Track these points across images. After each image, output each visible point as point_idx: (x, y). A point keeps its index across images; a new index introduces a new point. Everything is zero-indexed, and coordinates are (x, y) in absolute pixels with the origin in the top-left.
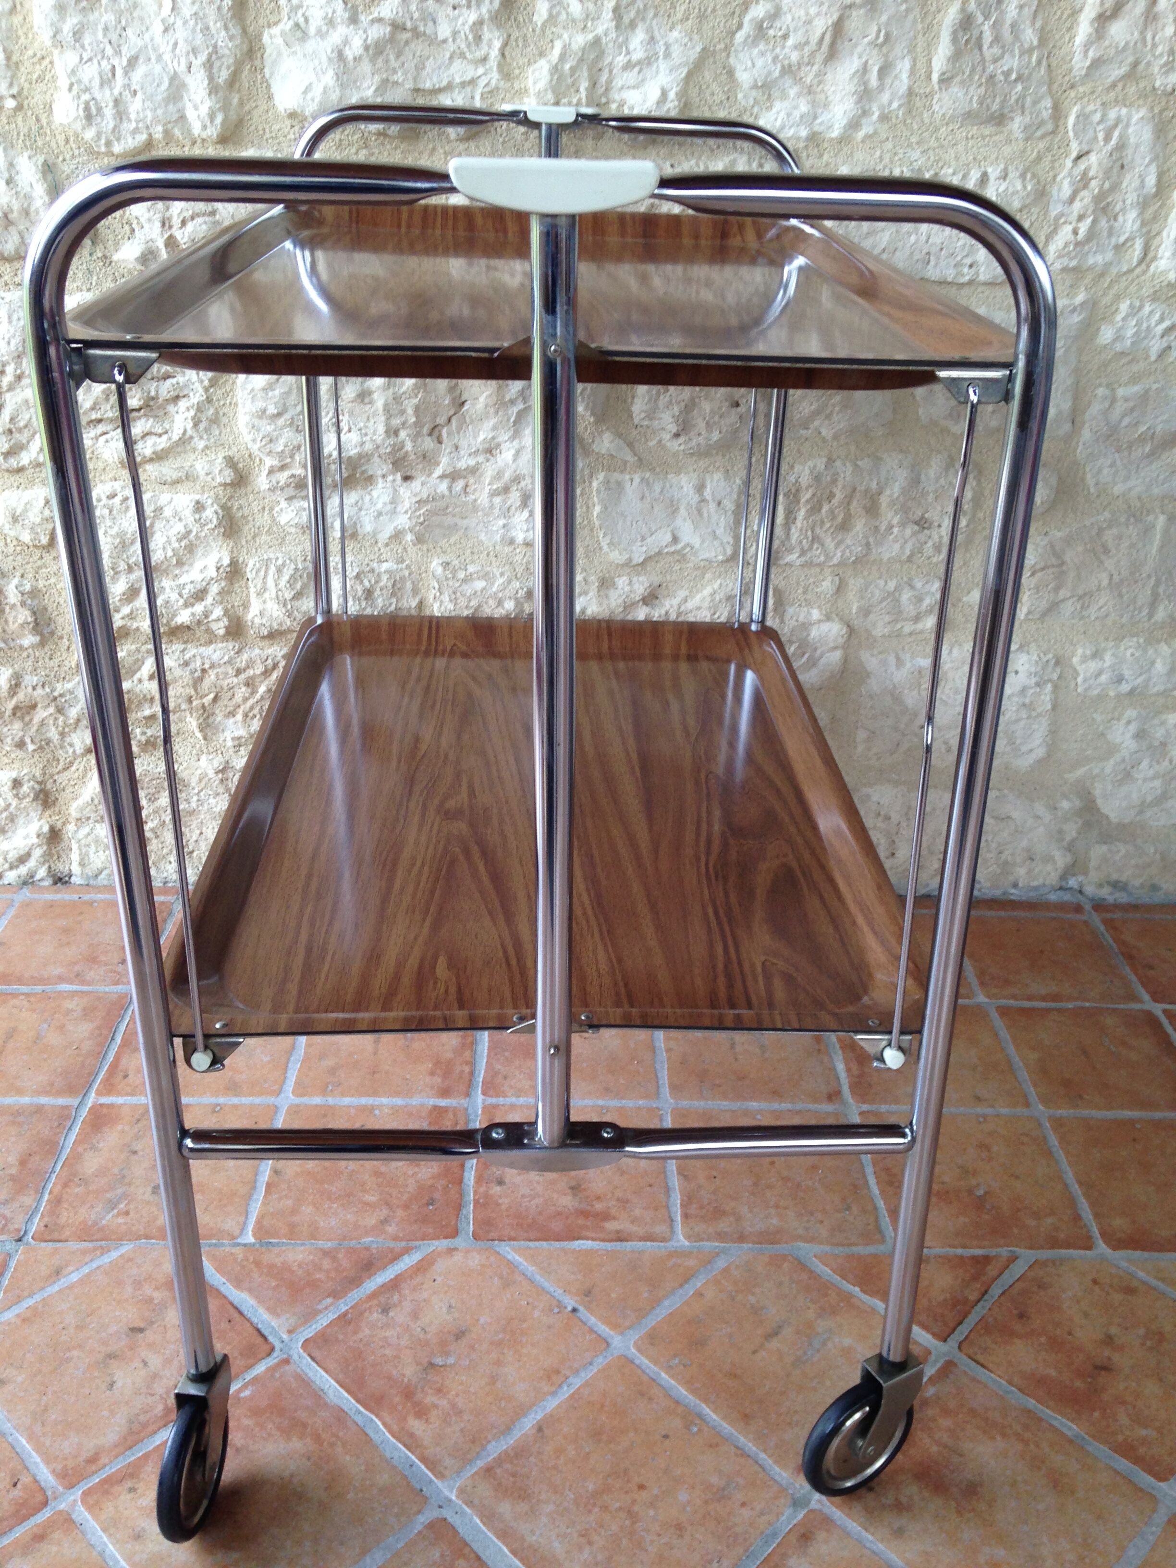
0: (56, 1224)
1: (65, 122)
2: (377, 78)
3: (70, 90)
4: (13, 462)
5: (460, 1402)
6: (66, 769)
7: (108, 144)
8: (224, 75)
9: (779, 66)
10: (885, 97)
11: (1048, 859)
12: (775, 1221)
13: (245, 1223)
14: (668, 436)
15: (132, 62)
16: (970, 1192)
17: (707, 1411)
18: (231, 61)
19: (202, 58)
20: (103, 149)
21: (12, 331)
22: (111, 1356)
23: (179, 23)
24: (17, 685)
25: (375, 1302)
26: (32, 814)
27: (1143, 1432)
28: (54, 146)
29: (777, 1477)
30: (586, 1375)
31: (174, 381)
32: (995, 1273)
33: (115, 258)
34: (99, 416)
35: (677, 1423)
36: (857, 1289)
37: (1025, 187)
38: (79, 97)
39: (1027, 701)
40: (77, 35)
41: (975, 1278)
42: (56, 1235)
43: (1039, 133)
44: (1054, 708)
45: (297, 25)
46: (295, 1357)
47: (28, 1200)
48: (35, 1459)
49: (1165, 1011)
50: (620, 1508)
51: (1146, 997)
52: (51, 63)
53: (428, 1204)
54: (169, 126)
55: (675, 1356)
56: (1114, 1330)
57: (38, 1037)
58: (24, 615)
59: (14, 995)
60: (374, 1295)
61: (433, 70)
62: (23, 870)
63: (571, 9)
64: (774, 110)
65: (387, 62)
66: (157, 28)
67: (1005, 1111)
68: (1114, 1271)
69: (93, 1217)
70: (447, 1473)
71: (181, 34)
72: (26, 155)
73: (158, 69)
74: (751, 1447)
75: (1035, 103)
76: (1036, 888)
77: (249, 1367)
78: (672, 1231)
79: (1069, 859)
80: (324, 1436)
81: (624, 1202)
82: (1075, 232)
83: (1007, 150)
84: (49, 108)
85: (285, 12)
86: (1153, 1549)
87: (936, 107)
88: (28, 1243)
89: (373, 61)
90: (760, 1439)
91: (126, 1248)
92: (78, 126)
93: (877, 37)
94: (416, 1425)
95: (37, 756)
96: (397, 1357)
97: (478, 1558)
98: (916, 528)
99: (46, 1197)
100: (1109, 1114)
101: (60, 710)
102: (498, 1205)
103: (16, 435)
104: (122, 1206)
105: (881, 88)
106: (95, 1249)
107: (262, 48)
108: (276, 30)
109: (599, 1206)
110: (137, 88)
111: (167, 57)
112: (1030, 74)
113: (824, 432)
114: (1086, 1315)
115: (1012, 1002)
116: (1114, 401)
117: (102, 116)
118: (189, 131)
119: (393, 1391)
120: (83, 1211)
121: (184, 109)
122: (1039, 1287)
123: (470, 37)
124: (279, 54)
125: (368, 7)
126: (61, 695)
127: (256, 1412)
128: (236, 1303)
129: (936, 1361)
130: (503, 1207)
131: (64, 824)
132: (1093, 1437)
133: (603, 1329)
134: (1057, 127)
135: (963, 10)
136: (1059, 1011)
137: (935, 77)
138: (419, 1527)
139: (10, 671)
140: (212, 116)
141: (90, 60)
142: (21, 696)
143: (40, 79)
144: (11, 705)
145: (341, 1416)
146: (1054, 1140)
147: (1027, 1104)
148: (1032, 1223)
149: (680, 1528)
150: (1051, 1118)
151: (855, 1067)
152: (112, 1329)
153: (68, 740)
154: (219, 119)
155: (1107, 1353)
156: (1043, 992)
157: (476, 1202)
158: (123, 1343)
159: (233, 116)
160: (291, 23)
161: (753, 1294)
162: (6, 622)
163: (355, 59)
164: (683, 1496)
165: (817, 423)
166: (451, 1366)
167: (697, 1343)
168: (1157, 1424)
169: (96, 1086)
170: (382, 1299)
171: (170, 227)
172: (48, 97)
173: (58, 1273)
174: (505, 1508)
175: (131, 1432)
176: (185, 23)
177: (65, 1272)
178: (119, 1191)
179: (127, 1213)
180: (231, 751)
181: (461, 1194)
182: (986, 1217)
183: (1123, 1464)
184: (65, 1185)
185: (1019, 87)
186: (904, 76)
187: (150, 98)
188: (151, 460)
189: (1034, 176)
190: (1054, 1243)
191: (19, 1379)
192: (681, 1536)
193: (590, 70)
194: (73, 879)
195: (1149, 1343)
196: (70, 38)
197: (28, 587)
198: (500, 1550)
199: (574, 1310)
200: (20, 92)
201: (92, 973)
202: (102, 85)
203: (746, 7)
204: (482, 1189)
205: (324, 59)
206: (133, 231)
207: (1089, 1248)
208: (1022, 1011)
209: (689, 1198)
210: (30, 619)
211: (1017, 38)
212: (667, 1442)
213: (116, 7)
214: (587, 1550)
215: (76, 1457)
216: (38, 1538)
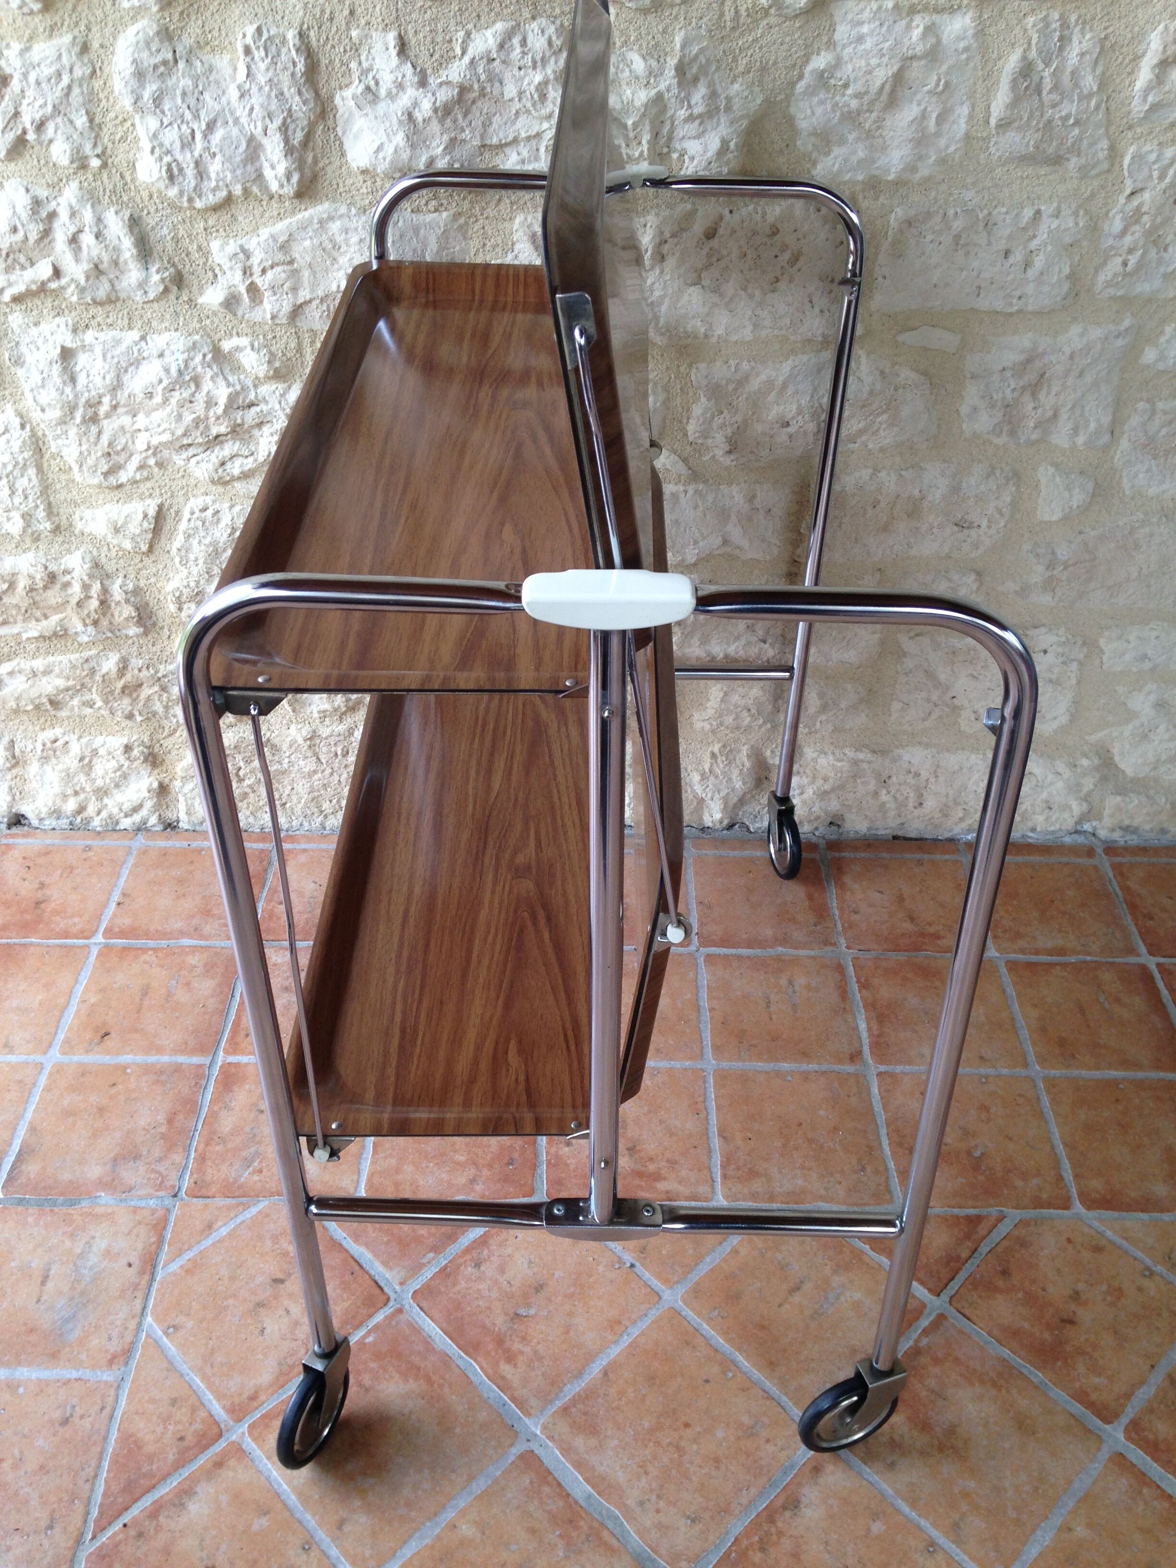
0: (203, 1181)
1: (149, 181)
2: (446, 137)
3: (152, 152)
4: (112, 481)
5: (540, 1348)
6: (170, 735)
7: (190, 200)
8: (298, 137)
9: (838, 114)
10: (943, 142)
11: (1067, 807)
12: (800, 1182)
13: (358, 1182)
14: (721, 453)
15: (211, 127)
16: (969, 1153)
17: (740, 1358)
18: (305, 122)
19: (278, 122)
20: (186, 204)
21: (107, 367)
22: (260, 1305)
23: (254, 90)
24: (125, 668)
25: (468, 1257)
26: (143, 772)
27: (1097, 1380)
28: (138, 200)
30: (643, 1325)
31: (258, 409)
32: (985, 1232)
33: (200, 301)
34: (190, 441)
35: (716, 1369)
36: (868, 1247)
37: (1077, 224)
38: (161, 159)
39: (1054, 677)
40: (157, 101)
41: (968, 1237)
42: (204, 1192)
43: (1093, 172)
44: (1079, 682)
45: (368, 88)
46: (407, 1307)
47: (177, 1157)
48: (209, 1396)
49: (1159, 965)
50: (670, 1444)
51: (1143, 949)
52: (133, 125)
53: (508, 1164)
54: (248, 185)
55: (715, 1308)
56: (1081, 1287)
57: (169, 995)
58: (128, 611)
59: (144, 950)
60: (468, 1250)
61: (500, 127)
62: (137, 818)
63: (634, 66)
64: (832, 155)
65: (455, 121)
66: (233, 93)
67: (1005, 1071)
68: (1086, 1230)
69: (233, 1175)
70: (532, 1411)
71: (256, 100)
72: (112, 210)
73: (235, 131)
74: (775, 1391)
75: (1091, 145)
76: (1053, 832)
77: (370, 1316)
78: (713, 1192)
79: (1085, 807)
80: (434, 1378)
81: (672, 1163)
82: (1125, 264)
83: (1061, 189)
84: (132, 166)
85: (355, 76)
86: (1094, 1483)
87: (993, 150)
88: (182, 1199)
89: (442, 121)
90: (783, 1384)
91: (262, 1205)
92: (161, 185)
93: (937, 85)
94: (506, 1369)
95: (144, 725)
96: (489, 1308)
97: (559, 1484)
98: (956, 528)
99: (193, 1155)
100: (1097, 1074)
101: (164, 689)
102: (567, 1165)
103: (114, 457)
104: (256, 1164)
105: (938, 134)
106: (238, 1205)
107: (335, 109)
108: (348, 93)
109: (652, 1167)
110: (217, 150)
111: (244, 120)
112: (1088, 118)
113: (870, 446)
114: (1059, 1271)
115: (1021, 957)
116: (1154, 412)
117: (184, 176)
118: (267, 188)
119: (488, 1339)
120: (224, 1168)
121: (261, 168)
122: (1022, 1245)
123: (536, 96)
124: (351, 114)
125: (436, 70)
126: (164, 676)
127: (378, 1356)
128: (356, 1256)
129: (930, 1314)
130: (572, 1167)
131: (171, 780)
132: (1054, 1384)
133: (656, 1284)
134: (1112, 165)
135: (1024, 58)
136: (1064, 965)
137: (993, 122)
138: (512, 1458)
139: (118, 655)
140: (288, 177)
141: (170, 124)
142: (128, 677)
143: (123, 139)
144: (120, 684)
145: (446, 1360)
146: (1046, 1101)
147: (1026, 1065)
148: (1019, 1183)
149: (717, 1460)
150: (1045, 1079)
151: (875, 1026)
152: (259, 1280)
153: (172, 712)
154: (295, 178)
155: (1073, 1307)
156: (1050, 944)
157: (549, 1163)
158: (268, 1293)
159: (308, 172)
160: (361, 87)
161: (780, 1252)
162: (112, 615)
163: (424, 120)
164: (720, 1434)
165: (864, 438)
166: (533, 1317)
167: (734, 1297)
168: (1109, 1373)
169: (223, 1045)
170: (475, 1254)
171: (251, 275)
172: (131, 155)
173: (209, 1227)
174: (579, 1442)
175: (282, 1374)
176: (260, 88)
177: (215, 1227)
178: (253, 1150)
179: (261, 1171)
180: (317, 721)
181: (536, 1155)
182: (981, 1178)
183: (1077, 1408)
184: (207, 1144)
185: (1076, 131)
186: (963, 121)
187: (229, 159)
188: (239, 478)
189: (1086, 212)
190: (1038, 1203)
191: (190, 1324)
193: (652, 122)
194: (181, 825)
195: (1109, 1298)
196: (150, 104)
197: (131, 587)
198: (577, 1478)
199: (632, 1266)
200: (104, 153)
201: (208, 926)
202: (183, 147)
203: (807, 59)
204: (553, 1150)
205: (395, 121)
206: (216, 276)
207: (1067, 1208)
208: (1030, 965)
209: (728, 1159)
210: (133, 614)
211: (1077, 85)
212: (707, 1386)
213: (193, 72)
214: (644, 1479)
215: (240, 1395)
216: (219, 1464)
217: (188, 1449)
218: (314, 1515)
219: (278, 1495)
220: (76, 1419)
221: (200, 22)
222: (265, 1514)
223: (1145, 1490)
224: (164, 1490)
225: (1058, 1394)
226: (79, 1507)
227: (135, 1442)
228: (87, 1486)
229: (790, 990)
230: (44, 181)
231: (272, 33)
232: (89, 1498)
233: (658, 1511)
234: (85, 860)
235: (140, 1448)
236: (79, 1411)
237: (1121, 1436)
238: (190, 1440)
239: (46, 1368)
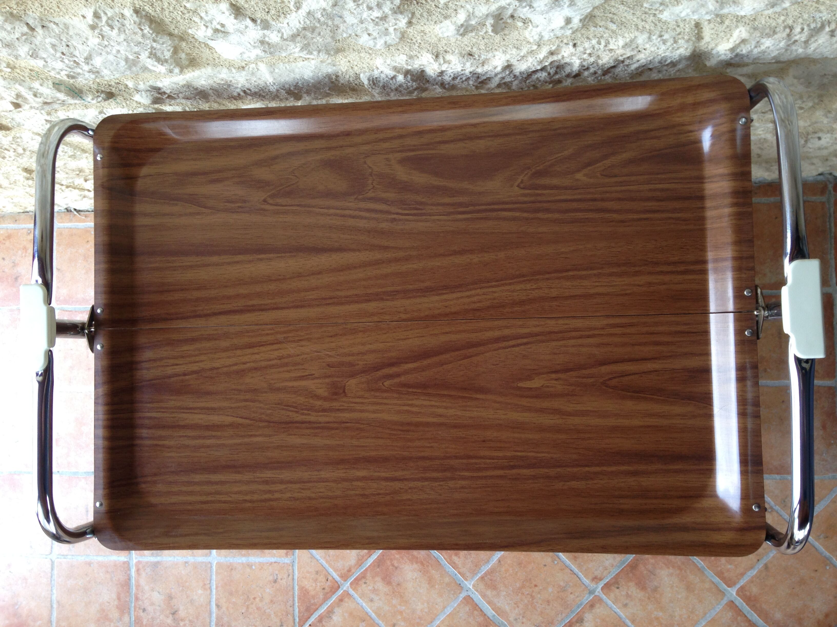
15: (88, 58)
18: (169, 48)
19: (146, 54)
29: (584, 583)
35: (550, 560)
48: (331, 570)
50: (528, 594)
65: (304, 38)
70: (468, 579)
71: (119, 47)
72: (37, 83)
73: (111, 58)
74: (576, 570)
80: (424, 563)
85: (201, 25)
86: (717, 614)
89: (292, 41)
90: (580, 567)
94: (455, 559)
97: (481, 610)
108: (199, 31)
125: (276, 20)
132: (708, 568)
138: (461, 599)
149: (548, 602)
154: (176, 69)
164: (550, 590)
168: (736, 563)
174: (489, 593)
175: (359, 560)
176: (119, 43)
183: (717, 580)
192: (549, 605)
198: (488, 608)
202: (73, 68)
205: (249, 45)
212: (545, 568)
214: (517, 610)
215: (343, 569)
216: (341, 600)
217: (327, 593)
218: (383, 622)
219: (367, 613)
220: (279, 580)
222: (363, 621)
223: (739, 618)
224: (322, 610)
225: (709, 573)
226: (290, 617)
227: (306, 590)
228: (291, 609)
231: (109, 14)
232: (293, 614)
233: (523, 623)
235: (308, 593)
236: (279, 577)
237: (734, 593)
238: (327, 589)
239: (261, 557)
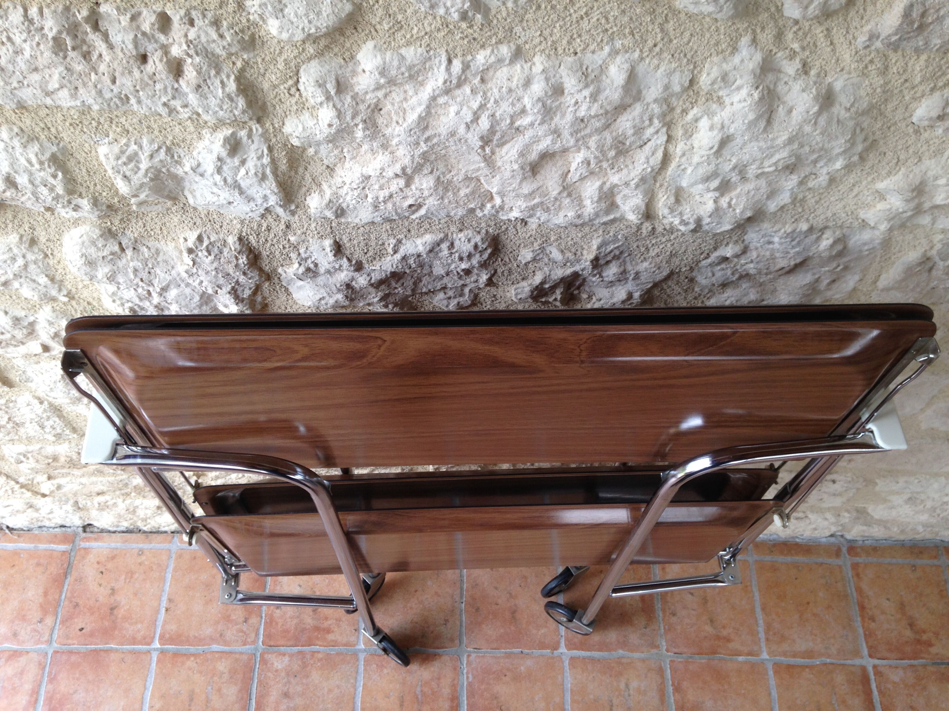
2: (381, 294)
3: (114, 302)
8: (247, 293)
9: (737, 275)
11: (828, 529)
15: (165, 289)
18: (252, 285)
19: (227, 288)
23: (202, 272)
40: (111, 277)
45: (308, 269)
51: (865, 651)
57: (208, 701)
63: (553, 257)
64: (726, 293)
65: (389, 286)
71: (205, 278)
73: (188, 291)
79: (840, 528)
85: (295, 261)
89: (377, 287)
107: (278, 275)
108: (289, 270)
111: (195, 286)
115: (783, 659)
121: (215, 306)
123: (462, 274)
124: (294, 280)
125: (370, 262)
136: (810, 667)
141: (127, 288)
143: (85, 288)
160: (302, 269)
163: (361, 288)
176: (207, 272)
186: (852, 283)
193: (565, 284)
196: (105, 279)
200: (69, 293)
202: (141, 299)
203: (715, 250)
205: (334, 288)
208: (789, 667)
213: (141, 257)
221: (140, 223)
229: (626, 693)
230: (19, 307)
231: (212, 239)
234: (140, 564)
